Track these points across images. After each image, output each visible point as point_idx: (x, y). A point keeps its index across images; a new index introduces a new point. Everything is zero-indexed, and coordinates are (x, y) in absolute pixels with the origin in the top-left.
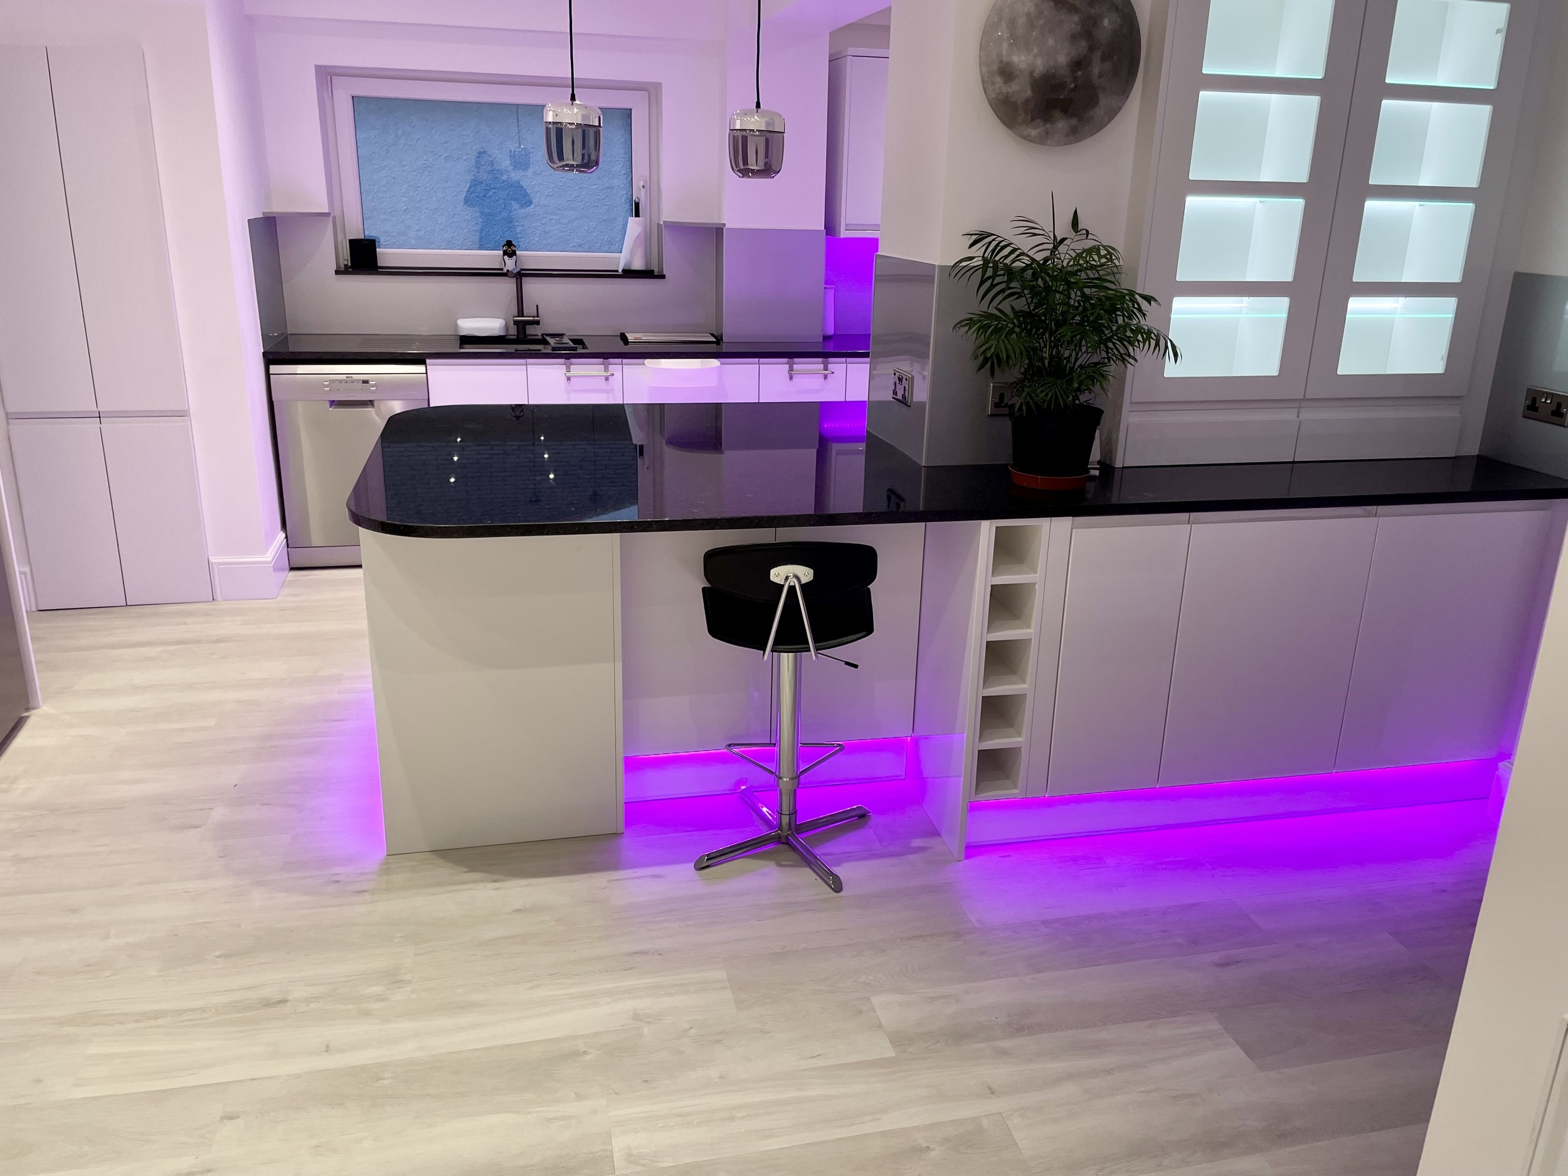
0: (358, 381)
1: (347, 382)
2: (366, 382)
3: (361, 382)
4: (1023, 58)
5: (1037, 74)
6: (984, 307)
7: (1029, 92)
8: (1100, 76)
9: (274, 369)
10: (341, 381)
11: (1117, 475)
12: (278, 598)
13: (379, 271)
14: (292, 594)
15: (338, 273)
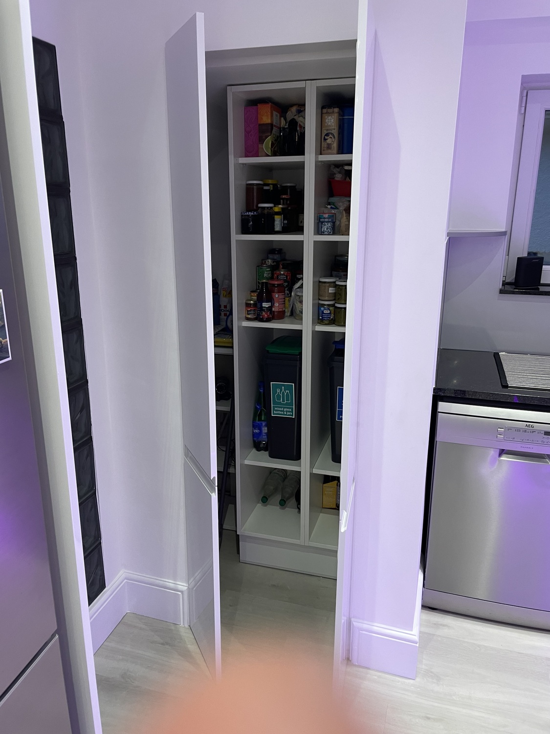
0: (539, 432)
1: (526, 432)
2: (548, 434)
3: (543, 432)
9: (443, 406)
10: (518, 430)
12: (418, 679)
13: (540, 290)
14: (432, 672)
15: (502, 292)
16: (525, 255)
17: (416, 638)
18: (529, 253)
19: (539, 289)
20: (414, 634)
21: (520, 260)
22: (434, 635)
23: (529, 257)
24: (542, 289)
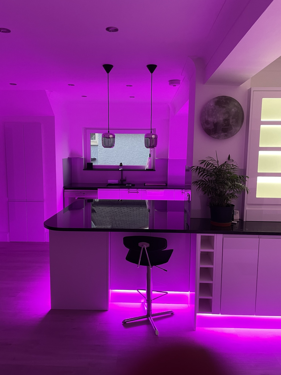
2: (84, 194)
4: (211, 119)
5: (215, 123)
6: (201, 178)
7: (213, 127)
8: (232, 122)
9: (65, 190)
11: (244, 223)
15: (84, 170)
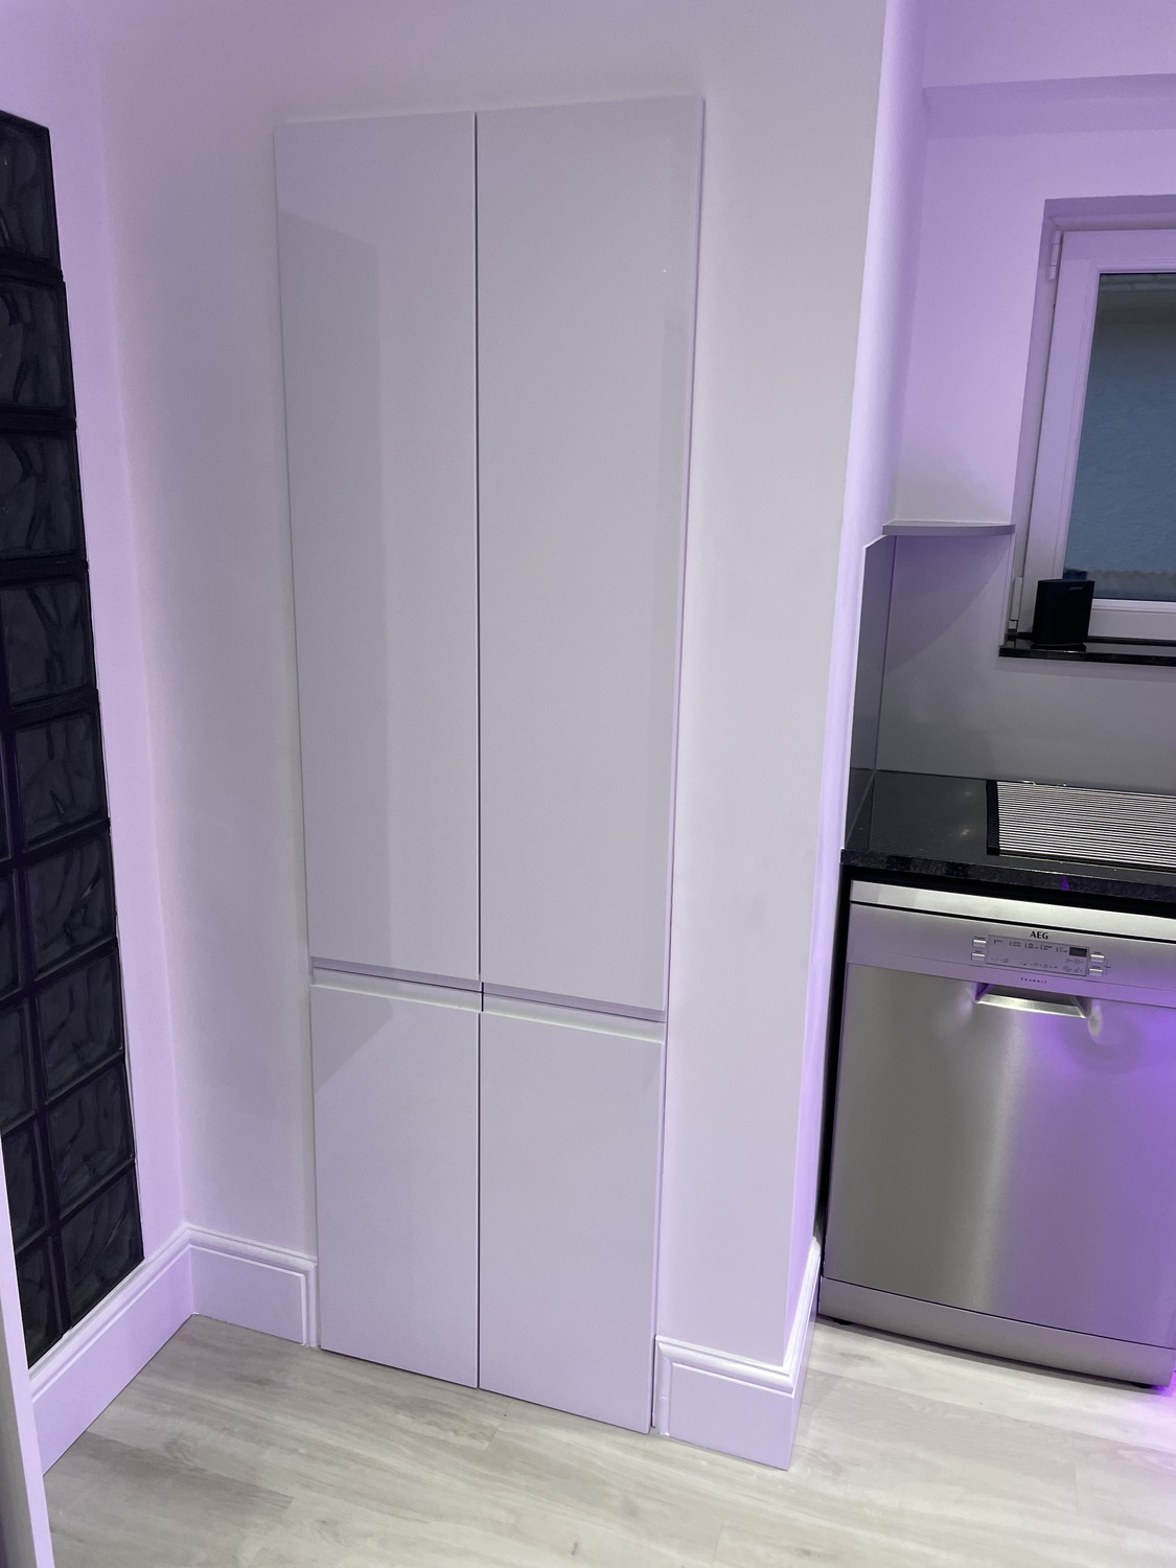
0: (1059, 948)
1: (1031, 946)
2: (1079, 952)
3: (1068, 949)
10: (1015, 943)
12: (792, 1470)
13: (1088, 651)
14: (825, 1456)
15: (1004, 652)
16: (1058, 576)
17: (789, 1381)
18: (1067, 574)
19: (1084, 648)
20: (786, 1371)
21: (1044, 586)
22: (840, 1377)
23: (1065, 581)
24: (1091, 648)
